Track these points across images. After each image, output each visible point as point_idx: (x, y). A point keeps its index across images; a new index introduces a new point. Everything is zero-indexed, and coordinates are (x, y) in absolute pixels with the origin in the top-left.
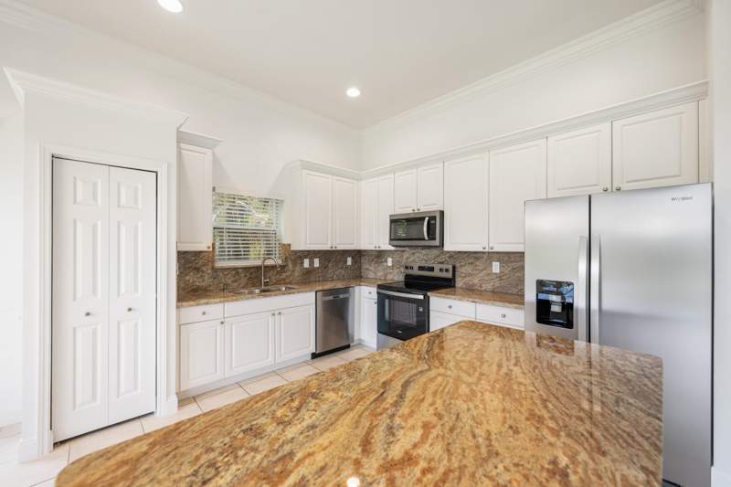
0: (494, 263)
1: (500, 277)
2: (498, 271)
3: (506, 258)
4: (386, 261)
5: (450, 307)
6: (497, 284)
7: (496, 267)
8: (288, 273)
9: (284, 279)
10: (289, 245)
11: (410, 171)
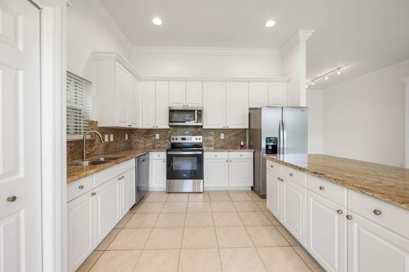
0: (221, 134)
1: (224, 140)
2: (223, 138)
3: (226, 132)
4: (155, 136)
5: (216, 156)
6: (223, 144)
7: (222, 136)
8: (97, 146)
9: (94, 152)
10: (97, 122)
11: (181, 83)
